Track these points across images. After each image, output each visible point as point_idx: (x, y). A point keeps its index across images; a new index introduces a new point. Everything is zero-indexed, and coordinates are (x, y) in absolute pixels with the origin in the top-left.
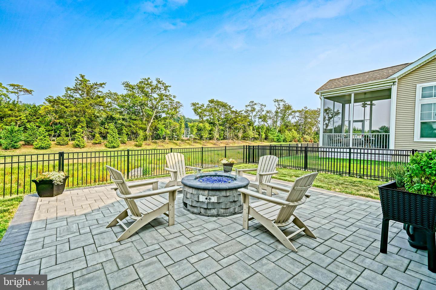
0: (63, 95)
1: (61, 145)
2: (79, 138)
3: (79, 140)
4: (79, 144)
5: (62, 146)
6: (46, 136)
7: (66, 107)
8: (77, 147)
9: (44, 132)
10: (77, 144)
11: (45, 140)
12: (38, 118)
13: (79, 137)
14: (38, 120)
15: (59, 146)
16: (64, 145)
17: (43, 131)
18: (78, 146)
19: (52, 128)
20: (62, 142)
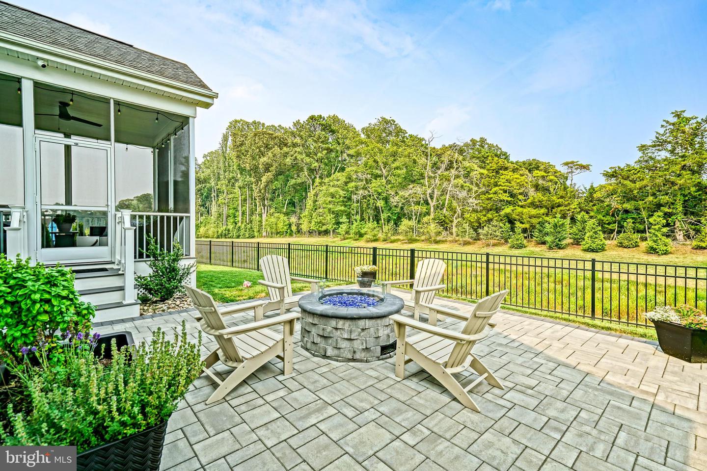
0: (637, 159)
1: (625, 247)
2: (657, 236)
3: (655, 239)
4: (655, 246)
5: (625, 249)
6: (598, 232)
7: (634, 182)
8: (652, 253)
9: (594, 226)
10: (652, 248)
11: (596, 238)
12: (594, 205)
13: (657, 233)
14: (595, 208)
15: (621, 248)
16: (629, 247)
17: (594, 224)
18: (652, 251)
19: (614, 219)
20: (626, 243)
